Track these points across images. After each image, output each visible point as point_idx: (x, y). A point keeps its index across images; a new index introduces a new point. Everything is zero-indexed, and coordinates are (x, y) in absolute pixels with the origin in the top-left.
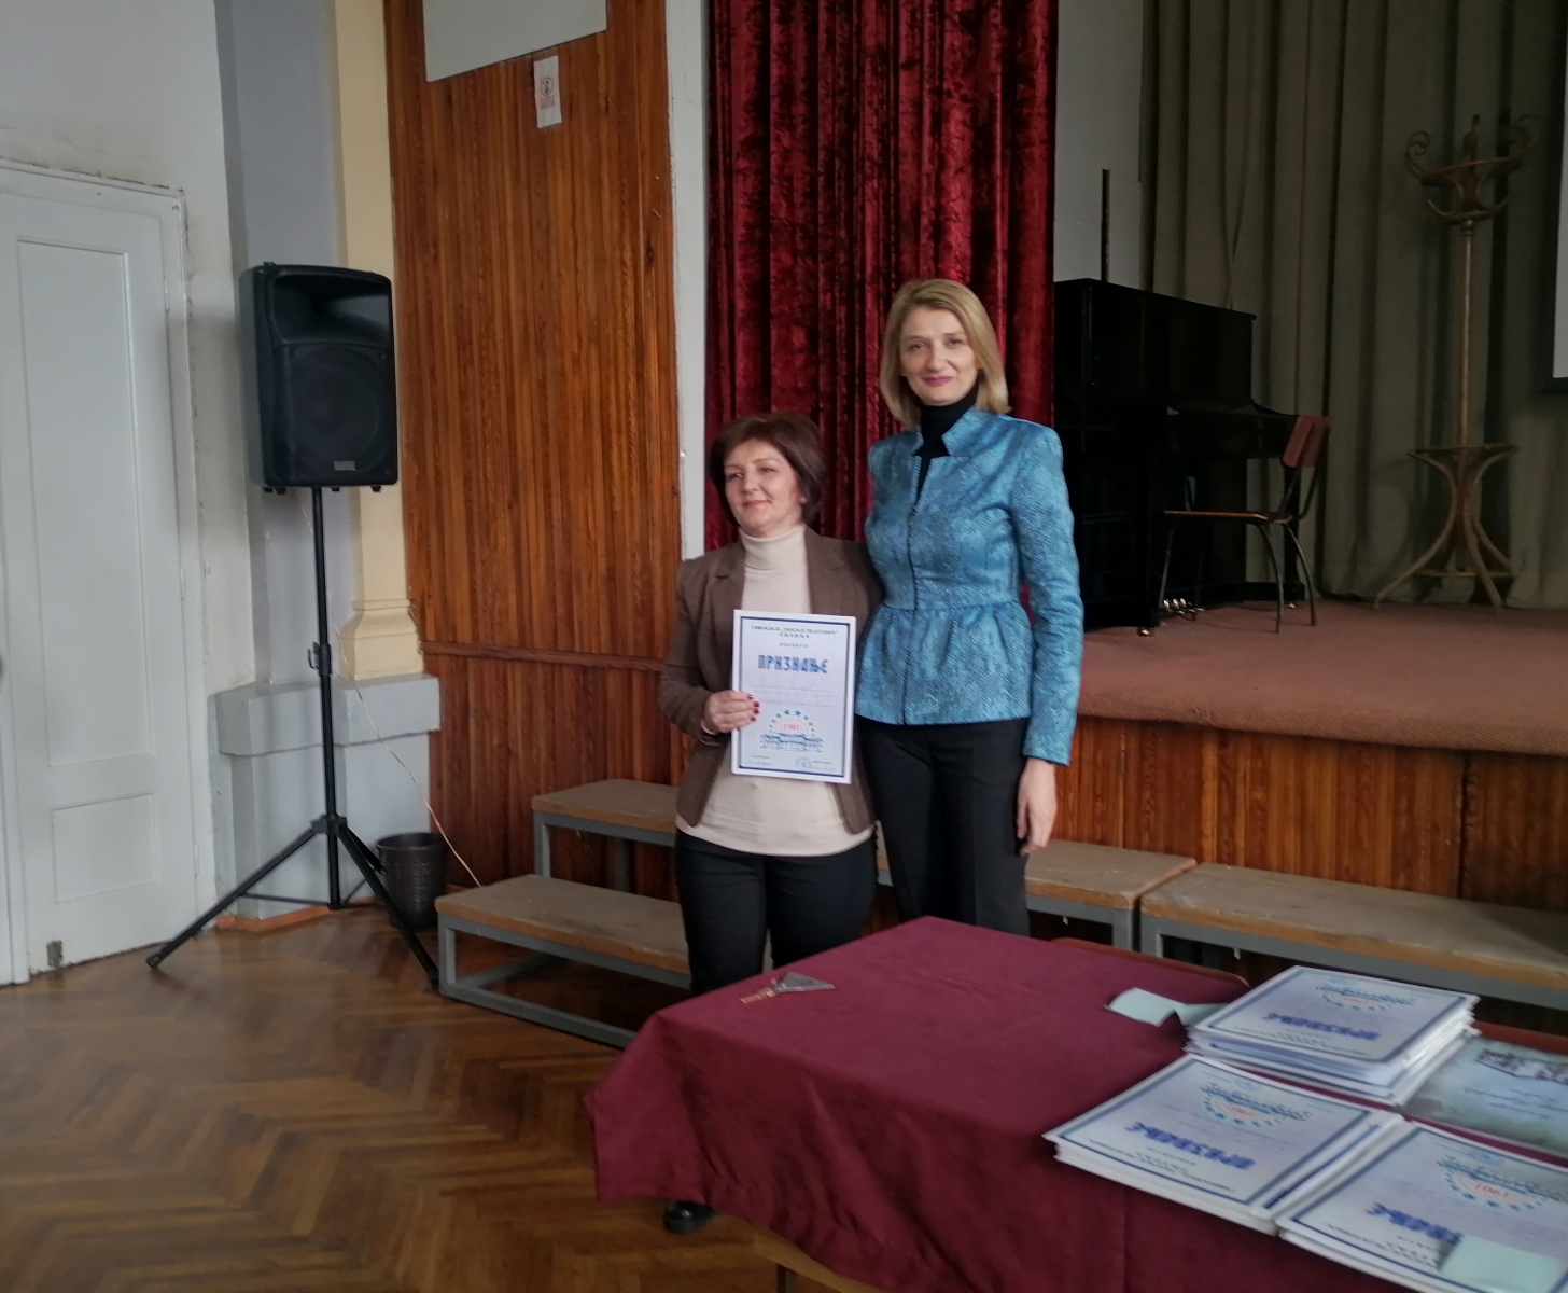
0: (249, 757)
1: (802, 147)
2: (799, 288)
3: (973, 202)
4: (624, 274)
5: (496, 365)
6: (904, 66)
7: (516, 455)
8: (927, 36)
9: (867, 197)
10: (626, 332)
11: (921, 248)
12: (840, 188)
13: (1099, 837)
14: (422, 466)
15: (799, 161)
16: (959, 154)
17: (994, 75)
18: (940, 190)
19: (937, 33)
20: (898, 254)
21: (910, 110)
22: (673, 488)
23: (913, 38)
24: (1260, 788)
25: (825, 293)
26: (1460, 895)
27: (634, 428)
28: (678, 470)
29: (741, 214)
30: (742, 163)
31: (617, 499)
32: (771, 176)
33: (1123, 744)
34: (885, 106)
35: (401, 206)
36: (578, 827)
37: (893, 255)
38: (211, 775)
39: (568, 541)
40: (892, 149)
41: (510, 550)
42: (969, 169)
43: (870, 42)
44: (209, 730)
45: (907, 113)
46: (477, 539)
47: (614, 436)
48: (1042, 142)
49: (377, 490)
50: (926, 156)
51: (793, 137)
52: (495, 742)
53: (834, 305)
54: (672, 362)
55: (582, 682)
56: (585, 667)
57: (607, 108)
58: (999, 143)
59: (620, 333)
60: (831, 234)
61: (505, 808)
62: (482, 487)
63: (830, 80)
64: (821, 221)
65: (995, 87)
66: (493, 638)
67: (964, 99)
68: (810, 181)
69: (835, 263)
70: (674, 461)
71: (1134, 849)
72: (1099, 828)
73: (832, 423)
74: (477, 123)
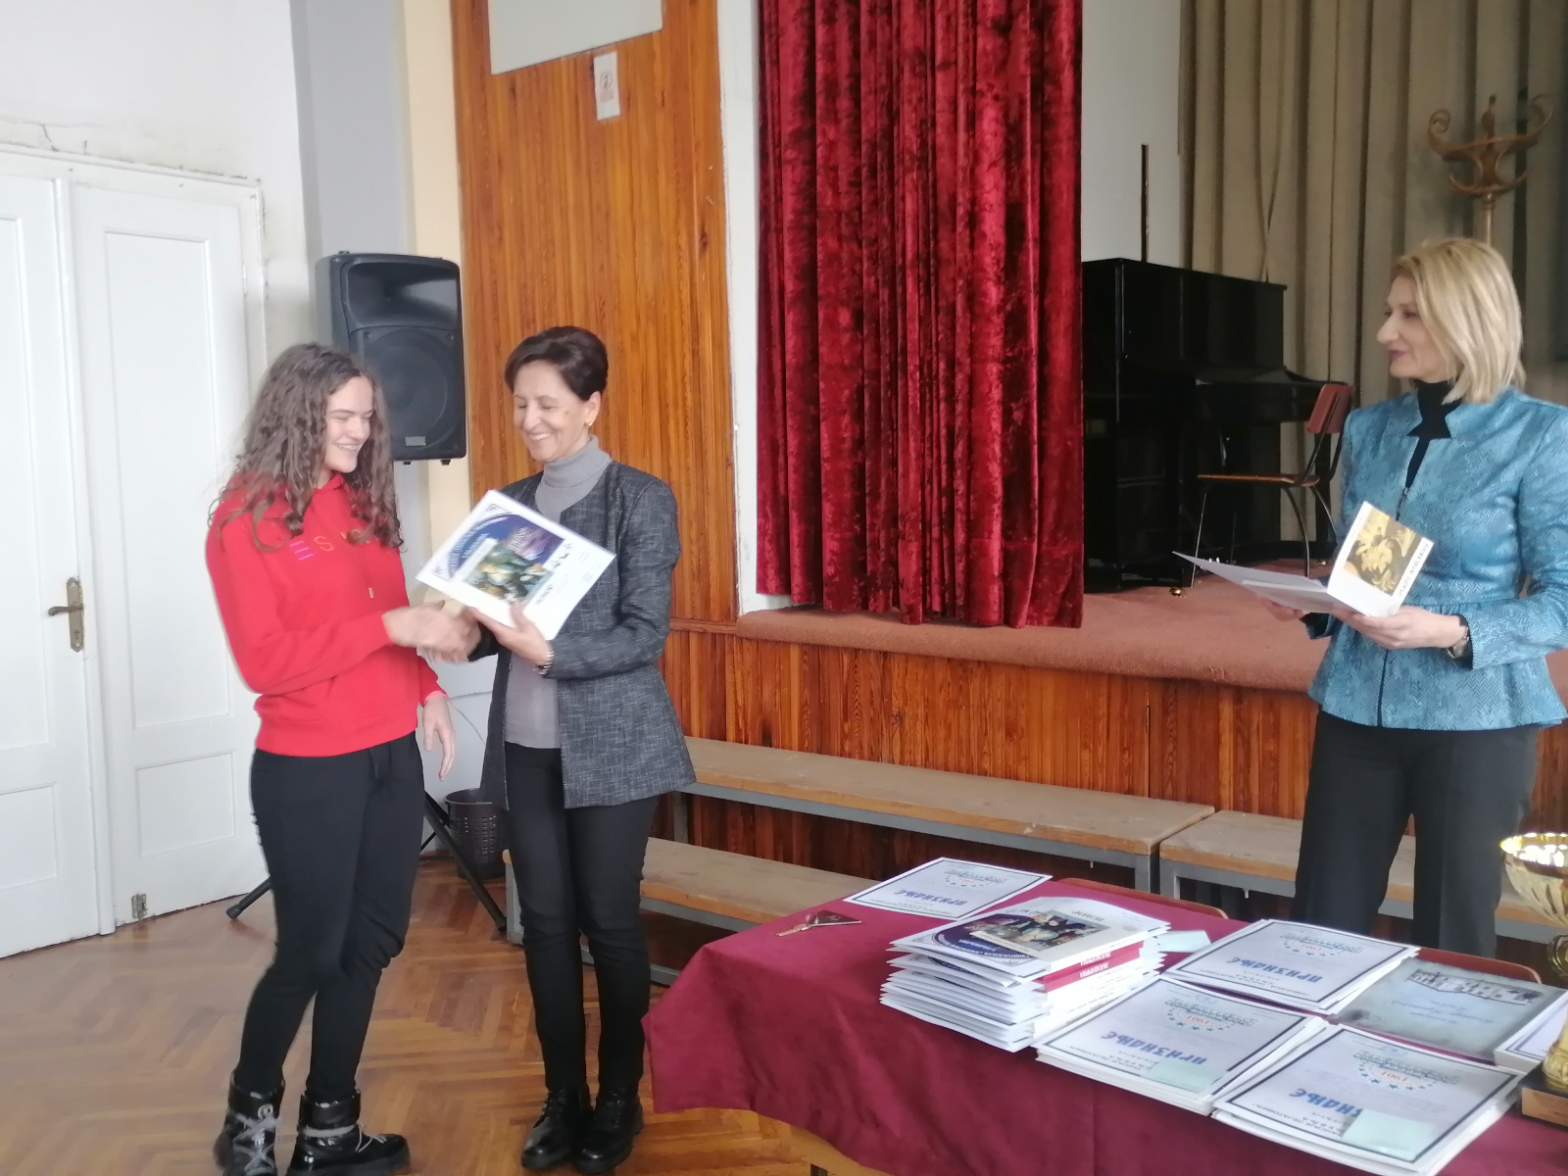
1: (846, 139)
2: (845, 270)
3: (1006, 194)
4: (680, 258)
6: (941, 66)
8: (961, 40)
9: (907, 188)
10: (682, 313)
11: (958, 237)
12: (882, 178)
13: (1127, 788)
14: (488, 436)
15: (843, 152)
16: (992, 149)
17: (1023, 77)
18: (974, 182)
19: (971, 37)
20: (936, 243)
21: (946, 107)
22: (727, 460)
23: (949, 41)
24: (1272, 741)
25: (869, 276)
27: (689, 402)
28: (731, 442)
29: (789, 201)
30: (789, 154)
32: (818, 167)
33: (1149, 698)
34: (923, 105)
35: (468, 189)
37: (932, 242)
40: (930, 143)
42: (1002, 163)
43: (908, 44)
45: (943, 111)
47: (671, 409)
48: (1069, 139)
49: (446, 462)
50: (961, 151)
51: (837, 130)
53: (877, 287)
54: (725, 342)
57: (663, 101)
58: (1028, 139)
59: (676, 313)
60: (875, 221)
63: (872, 78)
64: (864, 210)
65: (1025, 87)
67: (996, 98)
68: (855, 171)
69: (878, 248)
70: (728, 434)
71: (1159, 798)
72: (1126, 778)
73: (876, 399)
74: (540, 114)
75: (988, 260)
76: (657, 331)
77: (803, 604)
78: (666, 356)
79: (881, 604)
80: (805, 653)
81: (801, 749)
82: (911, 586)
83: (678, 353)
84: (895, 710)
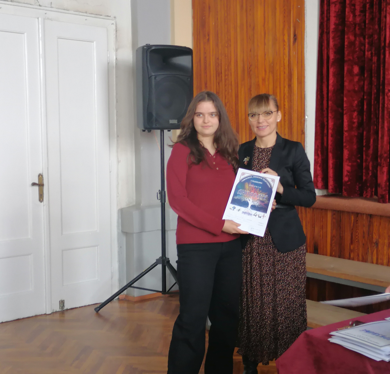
0: (133, 233)
2: (357, 49)
4: (284, 45)
10: (284, 68)
12: (376, 8)
22: (302, 131)
25: (368, 51)
27: (287, 107)
28: (304, 123)
29: (333, 20)
32: (347, 4)
35: (196, 20)
38: (118, 240)
53: (372, 56)
54: (303, 80)
60: (372, 27)
64: (367, 22)
68: (363, 6)
69: (373, 39)
70: (303, 120)
73: (369, 105)
76: (273, 77)
77: (334, 193)
78: (277, 87)
79: (369, 195)
80: (334, 214)
81: (331, 255)
82: (383, 186)
83: (282, 85)
84: (374, 240)
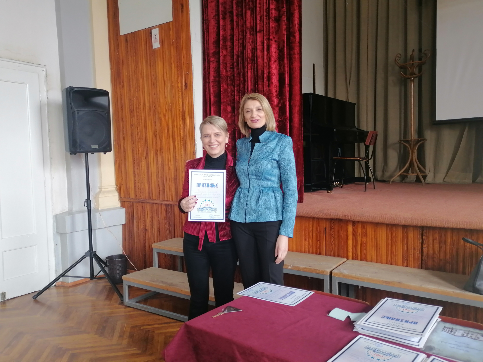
0: (66, 234)
1: (229, 54)
2: (229, 94)
3: (279, 70)
4: (179, 90)
5: (141, 117)
6: (258, 32)
7: (147, 143)
8: (265, 23)
9: (249, 69)
10: (179, 107)
11: (264, 83)
12: (241, 66)
13: (318, 252)
14: (120, 146)
15: (228, 58)
16: (275, 57)
17: (284, 35)
18: (269, 67)
19: (268, 23)
20: (258, 85)
21: (260, 44)
22: (194, 152)
23: (261, 24)
24: (364, 238)
25: (237, 96)
26: (422, 268)
27: (182, 135)
28: (195, 147)
29: (212, 73)
30: (212, 59)
31: (177, 156)
32: (221, 63)
33: (325, 225)
34: (253, 43)
35: (113, 71)
36: (166, 253)
37: (256, 85)
38: (54, 239)
39: (163, 168)
40: (255, 55)
41: (146, 171)
42: (278, 61)
43: (249, 25)
44: (53, 225)
45: (259, 45)
46: (136, 168)
47: (176, 137)
48: (298, 53)
49: (105, 153)
50: (265, 57)
51: (227, 52)
52: (142, 227)
53: (239, 99)
54: (193, 116)
55: (167, 209)
56: (168, 205)
57: (173, 43)
58: (286, 54)
59: (178, 107)
60: (238, 79)
61: (145, 246)
62: (138, 152)
63: (237, 36)
64: (235, 76)
65: (284, 38)
66: (141, 196)
67: (276, 41)
68: (232, 64)
69: (240, 87)
70: (194, 144)
71: (329, 256)
72: (318, 250)
74: (135, 47)
75: (274, 90)
76: (172, 113)
78: (174, 121)
83: (178, 120)
